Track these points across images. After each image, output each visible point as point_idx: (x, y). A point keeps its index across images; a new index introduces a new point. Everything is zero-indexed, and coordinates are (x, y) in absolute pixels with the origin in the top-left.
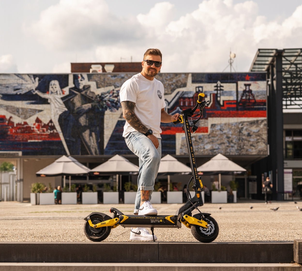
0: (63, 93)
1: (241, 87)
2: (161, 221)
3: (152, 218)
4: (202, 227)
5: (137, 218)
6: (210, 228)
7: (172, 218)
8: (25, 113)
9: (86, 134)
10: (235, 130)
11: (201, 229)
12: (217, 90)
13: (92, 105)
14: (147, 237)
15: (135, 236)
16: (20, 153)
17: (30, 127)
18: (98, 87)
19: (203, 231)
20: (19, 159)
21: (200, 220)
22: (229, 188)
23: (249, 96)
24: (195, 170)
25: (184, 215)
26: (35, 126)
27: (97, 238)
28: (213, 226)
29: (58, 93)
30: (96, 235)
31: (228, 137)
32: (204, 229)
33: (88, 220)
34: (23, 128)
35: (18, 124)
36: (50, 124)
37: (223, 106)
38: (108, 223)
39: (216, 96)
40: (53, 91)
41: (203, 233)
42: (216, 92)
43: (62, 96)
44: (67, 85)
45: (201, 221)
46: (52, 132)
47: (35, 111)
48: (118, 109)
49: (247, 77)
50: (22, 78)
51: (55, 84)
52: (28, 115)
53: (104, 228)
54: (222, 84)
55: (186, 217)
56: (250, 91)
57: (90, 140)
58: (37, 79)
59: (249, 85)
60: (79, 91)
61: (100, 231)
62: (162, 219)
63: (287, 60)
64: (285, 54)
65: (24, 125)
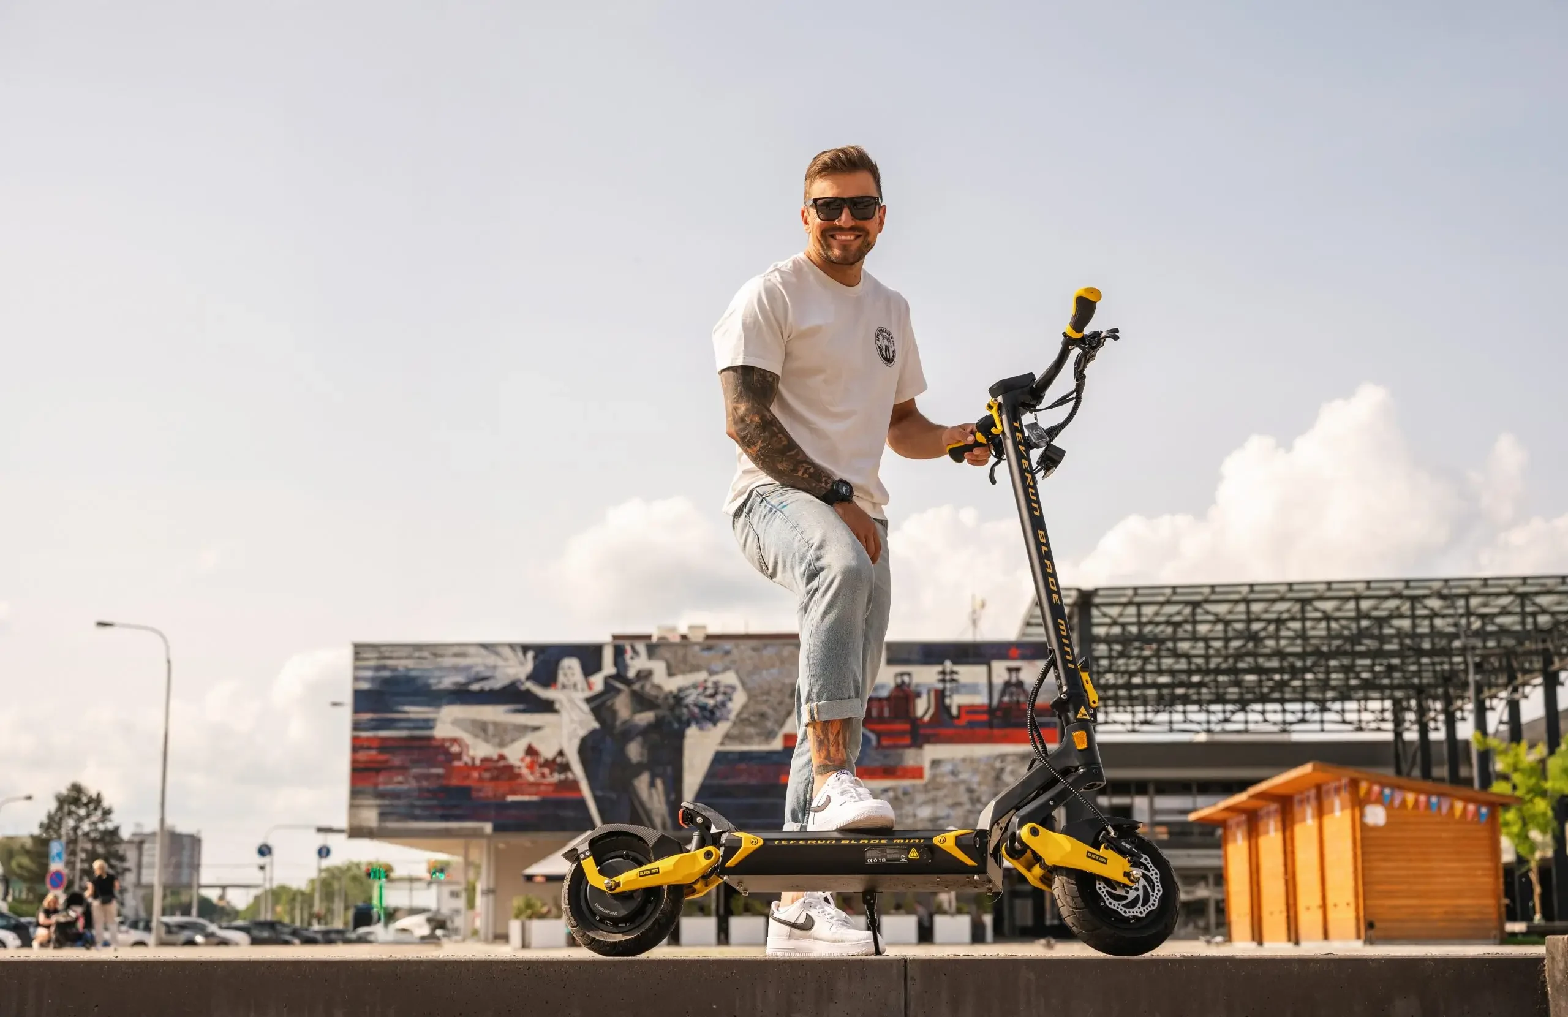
0: (590, 687)
1: (999, 676)
2: (914, 854)
3: (872, 842)
4: (1108, 881)
5: (801, 842)
6: (1144, 886)
7: (964, 842)
8: (501, 734)
9: (642, 783)
10: (985, 774)
11: (1102, 889)
12: (943, 681)
13: (656, 717)
14: (843, 941)
15: (790, 937)
16: (488, 827)
17: (510, 768)
18: (671, 674)
19: (1110, 900)
20: (484, 842)
21: (1099, 849)
22: (974, 908)
23: (1019, 695)
24: (1063, 628)
25: (1021, 825)
26: (523, 765)
27: (619, 938)
28: (1153, 877)
29: (579, 686)
30: (616, 924)
31: (970, 791)
32: (1115, 890)
33: (582, 856)
34: (496, 768)
35: (485, 760)
36: (559, 760)
37: (958, 717)
38: (671, 868)
39: (941, 695)
40: (566, 683)
41: (1111, 906)
42: (940, 686)
43: (588, 694)
44: (598, 668)
45: (1102, 851)
46: (563, 777)
47: (525, 729)
48: (715, 724)
49: (1013, 652)
50: (497, 654)
51: (571, 667)
52: (508, 738)
53: (653, 893)
54: (956, 668)
55: (1034, 832)
56: (1020, 684)
57: (650, 795)
58: (530, 655)
59: (1018, 670)
60: (628, 682)
61: (633, 905)
62: (918, 847)
63: (1105, 615)
64: (1097, 600)
65: (497, 761)
